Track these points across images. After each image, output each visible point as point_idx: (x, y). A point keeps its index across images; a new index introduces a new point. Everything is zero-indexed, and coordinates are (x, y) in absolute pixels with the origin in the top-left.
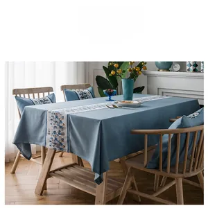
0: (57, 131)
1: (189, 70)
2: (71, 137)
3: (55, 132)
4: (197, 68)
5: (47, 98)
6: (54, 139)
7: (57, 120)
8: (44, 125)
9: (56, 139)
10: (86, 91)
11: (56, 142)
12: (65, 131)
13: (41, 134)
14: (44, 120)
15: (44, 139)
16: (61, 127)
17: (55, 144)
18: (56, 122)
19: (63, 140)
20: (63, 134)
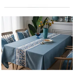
0: (21, 58)
1: (66, 21)
2: (28, 61)
3: (20, 58)
4: (69, 20)
5: (11, 37)
6: (20, 61)
7: (21, 53)
8: (15, 55)
9: (21, 61)
10: (25, 32)
11: (21, 62)
12: (25, 58)
13: (13, 58)
14: (15, 52)
15: (15, 61)
16: (23, 56)
17: (20, 63)
18: (20, 54)
19: (24, 62)
20: (24, 59)
